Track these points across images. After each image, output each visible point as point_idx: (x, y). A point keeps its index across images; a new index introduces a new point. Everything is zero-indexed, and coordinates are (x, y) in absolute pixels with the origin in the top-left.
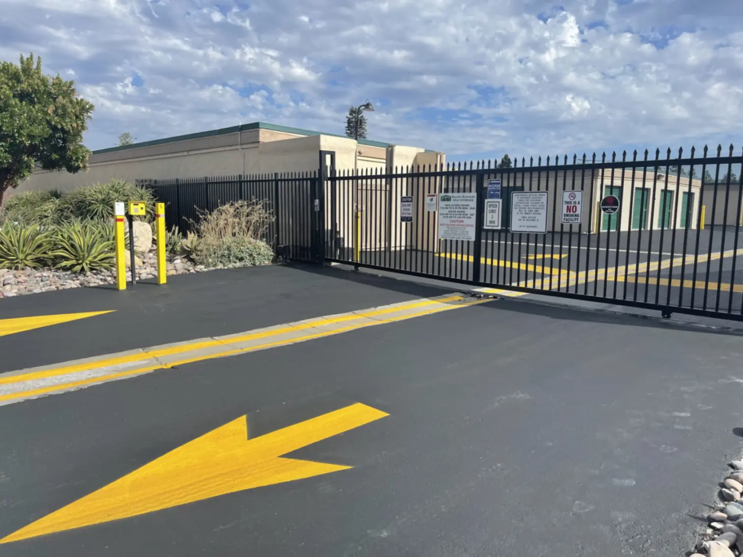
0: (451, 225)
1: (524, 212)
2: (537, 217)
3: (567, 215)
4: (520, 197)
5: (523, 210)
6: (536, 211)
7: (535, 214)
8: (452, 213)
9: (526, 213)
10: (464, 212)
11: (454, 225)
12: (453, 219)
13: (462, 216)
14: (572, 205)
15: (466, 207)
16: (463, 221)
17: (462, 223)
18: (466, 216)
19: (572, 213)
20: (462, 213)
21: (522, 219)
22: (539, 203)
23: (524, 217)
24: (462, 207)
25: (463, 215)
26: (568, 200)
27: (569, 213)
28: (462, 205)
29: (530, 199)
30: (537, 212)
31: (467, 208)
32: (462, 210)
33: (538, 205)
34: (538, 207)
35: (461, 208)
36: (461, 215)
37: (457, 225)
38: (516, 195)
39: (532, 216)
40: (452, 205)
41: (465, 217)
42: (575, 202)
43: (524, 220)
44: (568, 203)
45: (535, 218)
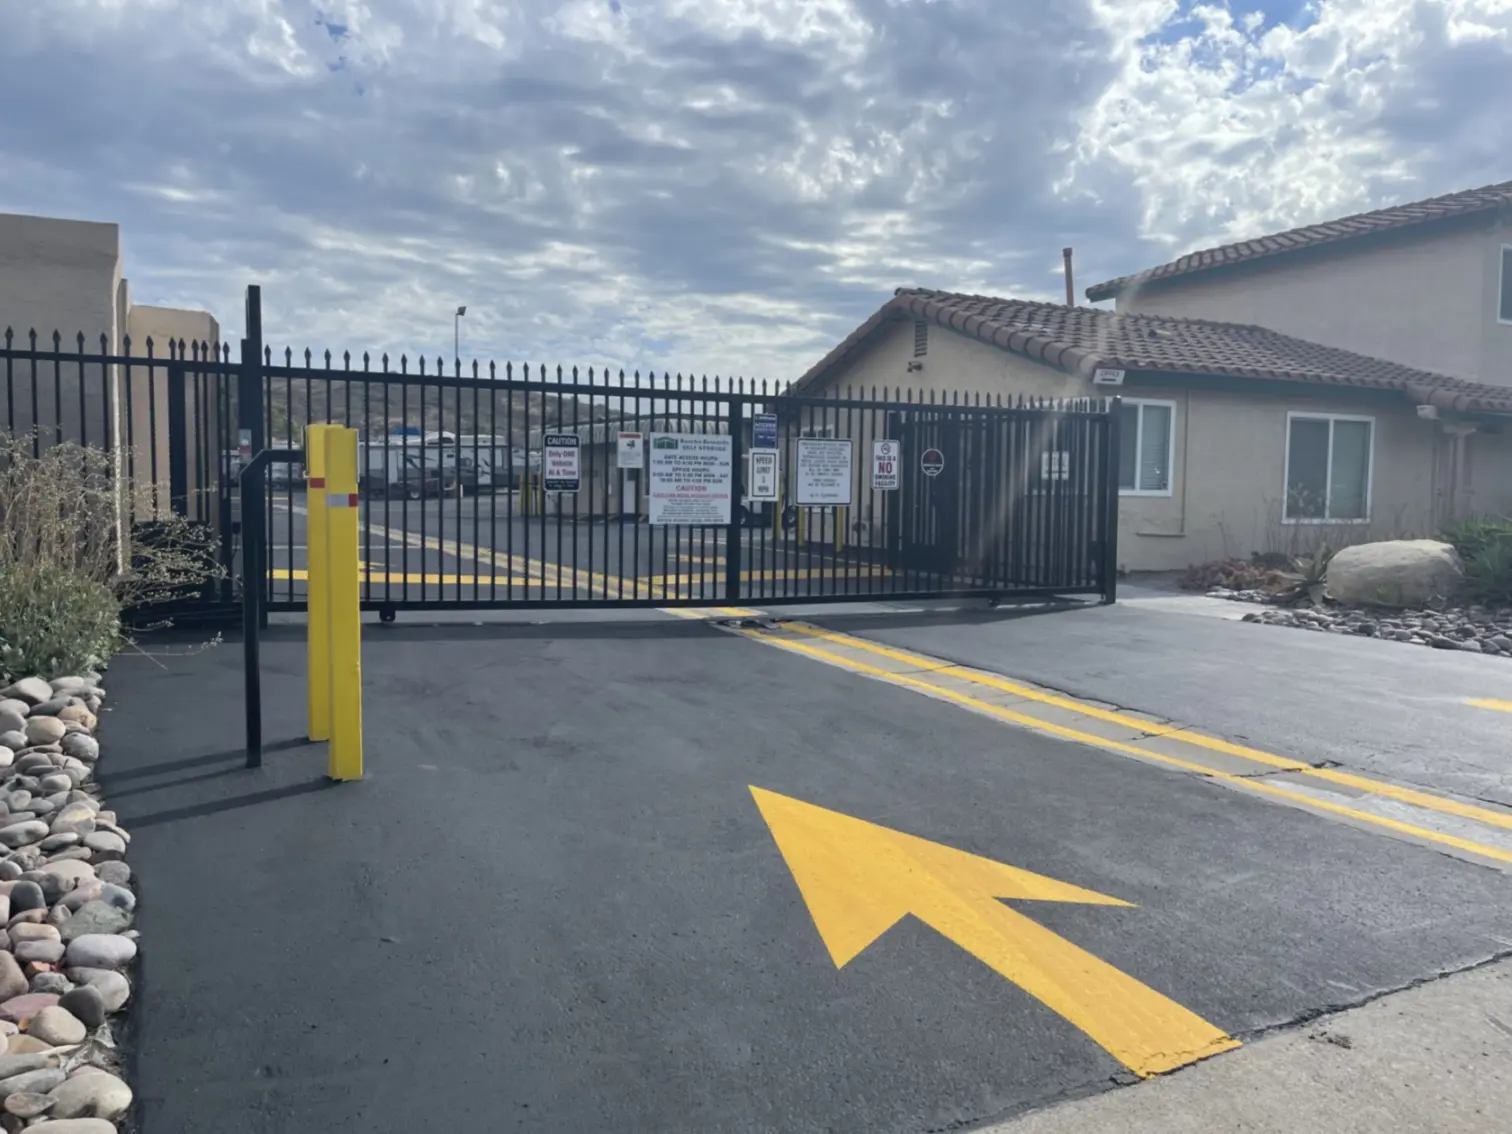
0: (679, 496)
1: (816, 472)
2: (839, 479)
3: (880, 477)
4: (809, 446)
5: (816, 468)
6: (836, 470)
7: (833, 474)
8: (682, 472)
9: (820, 474)
10: (708, 470)
11: (687, 496)
12: (681, 484)
13: (702, 478)
14: (886, 462)
15: (711, 461)
16: (704, 488)
17: (702, 492)
18: (712, 478)
19: (886, 474)
20: (703, 473)
21: (814, 483)
22: (838, 458)
23: (817, 480)
24: (702, 461)
25: (705, 476)
26: (881, 454)
27: (881, 474)
28: (702, 458)
29: (826, 451)
30: (836, 472)
31: (712, 464)
32: (702, 466)
33: (838, 460)
34: (838, 463)
35: (700, 463)
36: (700, 476)
37: (693, 496)
38: (805, 444)
39: (830, 477)
40: (681, 458)
41: (709, 481)
42: (889, 458)
43: (817, 485)
44: (879, 458)
45: (833, 480)
